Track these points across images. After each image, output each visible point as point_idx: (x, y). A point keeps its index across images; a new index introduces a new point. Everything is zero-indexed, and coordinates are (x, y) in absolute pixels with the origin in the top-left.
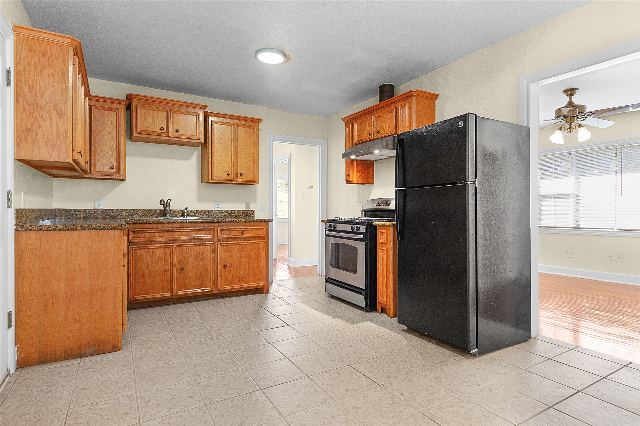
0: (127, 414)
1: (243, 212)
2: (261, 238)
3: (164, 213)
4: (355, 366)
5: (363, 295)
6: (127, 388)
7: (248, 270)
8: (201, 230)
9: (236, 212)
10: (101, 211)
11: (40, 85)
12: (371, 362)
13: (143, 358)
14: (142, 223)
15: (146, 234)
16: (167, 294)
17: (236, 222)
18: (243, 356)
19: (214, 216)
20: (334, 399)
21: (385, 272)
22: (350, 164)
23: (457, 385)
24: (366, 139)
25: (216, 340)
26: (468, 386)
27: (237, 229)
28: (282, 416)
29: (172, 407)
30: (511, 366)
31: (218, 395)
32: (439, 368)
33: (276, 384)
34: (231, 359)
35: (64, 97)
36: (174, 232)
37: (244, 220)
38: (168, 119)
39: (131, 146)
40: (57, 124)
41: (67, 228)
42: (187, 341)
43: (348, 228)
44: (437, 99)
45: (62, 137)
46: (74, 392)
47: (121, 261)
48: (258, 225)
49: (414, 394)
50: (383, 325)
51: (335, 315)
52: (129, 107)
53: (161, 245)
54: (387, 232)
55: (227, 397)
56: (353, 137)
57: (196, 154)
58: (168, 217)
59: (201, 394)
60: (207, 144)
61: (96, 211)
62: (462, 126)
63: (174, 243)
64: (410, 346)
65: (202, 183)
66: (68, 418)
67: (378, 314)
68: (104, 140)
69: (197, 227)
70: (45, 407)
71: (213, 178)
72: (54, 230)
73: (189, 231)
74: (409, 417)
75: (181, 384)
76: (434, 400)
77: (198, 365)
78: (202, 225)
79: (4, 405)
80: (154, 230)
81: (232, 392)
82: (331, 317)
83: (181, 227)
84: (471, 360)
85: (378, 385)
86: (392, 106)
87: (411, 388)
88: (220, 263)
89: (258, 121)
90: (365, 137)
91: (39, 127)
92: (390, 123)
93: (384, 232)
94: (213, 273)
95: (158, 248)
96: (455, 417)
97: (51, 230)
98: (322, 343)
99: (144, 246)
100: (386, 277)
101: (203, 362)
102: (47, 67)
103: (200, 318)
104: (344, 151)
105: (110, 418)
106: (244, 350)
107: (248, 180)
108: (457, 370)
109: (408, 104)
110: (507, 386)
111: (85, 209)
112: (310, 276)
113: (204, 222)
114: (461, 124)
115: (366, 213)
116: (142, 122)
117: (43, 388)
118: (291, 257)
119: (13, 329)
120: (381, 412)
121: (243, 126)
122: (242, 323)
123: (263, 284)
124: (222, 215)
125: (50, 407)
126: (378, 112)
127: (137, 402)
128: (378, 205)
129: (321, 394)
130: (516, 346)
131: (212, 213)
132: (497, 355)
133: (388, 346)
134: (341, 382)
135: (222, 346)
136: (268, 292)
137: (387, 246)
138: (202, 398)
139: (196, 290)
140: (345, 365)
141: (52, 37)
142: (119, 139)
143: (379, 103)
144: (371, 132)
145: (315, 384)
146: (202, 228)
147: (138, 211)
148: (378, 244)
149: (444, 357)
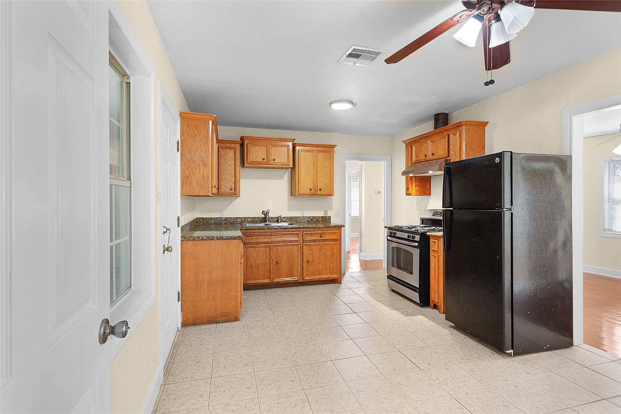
0: (247, 365)
1: (322, 217)
2: (336, 240)
3: (264, 220)
4: (404, 352)
5: (418, 293)
6: (246, 348)
7: (325, 265)
8: (290, 234)
9: (317, 218)
10: (224, 219)
11: (194, 148)
12: (417, 351)
13: (254, 328)
14: (251, 229)
15: (253, 237)
16: (267, 281)
17: (316, 228)
18: (320, 334)
19: (300, 221)
20: (383, 375)
21: (437, 275)
22: (409, 179)
23: (487, 378)
24: (422, 160)
25: (302, 319)
26: (497, 380)
27: (317, 233)
28: (345, 381)
29: (273, 365)
30: (543, 368)
31: (302, 361)
32: (475, 362)
33: (342, 358)
34: (312, 335)
35: (207, 154)
36: (272, 235)
37: (322, 226)
38: (268, 151)
39: (244, 172)
40: (203, 171)
41: (209, 239)
42: (282, 318)
43: (405, 235)
44: (486, 125)
45: (206, 179)
46: (215, 346)
47: (240, 261)
48: (333, 230)
49: (447, 380)
50: (433, 319)
51: (393, 307)
52: (242, 145)
53: (263, 245)
54: (438, 242)
55: (308, 362)
56: (411, 157)
57: (287, 175)
58: (268, 223)
59: (291, 358)
60: (295, 168)
61: (221, 219)
62: (498, 162)
63: (272, 244)
64: (454, 340)
65: (291, 196)
66: (214, 363)
67: (431, 309)
68: (226, 170)
69: (287, 232)
70: (200, 354)
71: (299, 193)
72: (202, 240)
73: (282, 235)
74: (440, 396)
75: (278, 350)
76: (463, 387)
77: (289, 338)
78: (291, 230)
79: (179, 350)
80: (259, 234)
81: (311, 359)
82: (390, 309)
83: (276, 232)
84: (507, 359)
85: (419, 369)
86: (445, 133)
87: (446, 375)
88: (305, 259)
89: (333, 147)
90: (422, 158)
91: (193, 175)
92: (443, 148)
93: (436, 242)
94: (300, 266)
95: (261, 247)
96: (478, 402)
97: (200, 240)
98: (379, 330)
99: (252, 245)
100: (437, 279)
101: (292, 335)
102: (198, 136)
103: (290, 301)
104: (404, 169)
105: (237, 366)
106: (320, 330)
107: (326, 193)
108: (490, 365)
109: (458, 132)
110: (533, 385)
111: (215, 218)
112: (377, 270)
113: (293, 228)
114: (497, 160)
115: (423, 221)
116: (251, 156)
117: (198, 342)
118: (362, 251)
119: (180, 302)
120: (418, 390)
121: (321, 151)
122: (320, 307)
123: (337, 276)
124: (306, 220)
125: (203, 355)
126: (433, 137)
127: (252, 358)
128: (433, 216)
129: (374, 369)
130: (554, 351)
131: (299, 219)
132: (533, 357)
133: (434, 339)
134: (391, 363)
135: (305, 324)
136: (341, 283)
137: (439, 254)
138: (292, 361)
139: (287, 279)
140: (395, 350)
141: (200, 116)
142: (236, 168)
143: (434, 129)
144: (427, 154)
145: (371, 362)
146: (292, 232)
147: (248, 218)
148: (431, 251)
149: (482, 353)
